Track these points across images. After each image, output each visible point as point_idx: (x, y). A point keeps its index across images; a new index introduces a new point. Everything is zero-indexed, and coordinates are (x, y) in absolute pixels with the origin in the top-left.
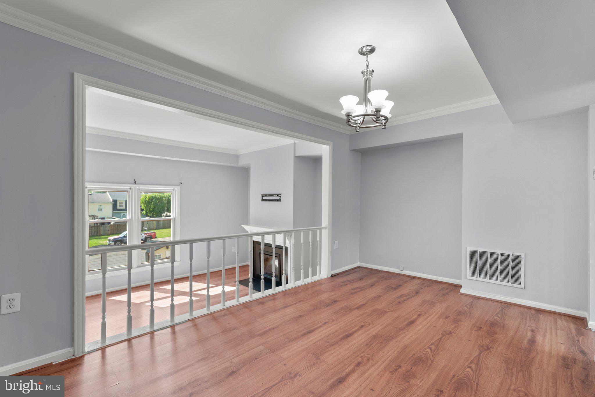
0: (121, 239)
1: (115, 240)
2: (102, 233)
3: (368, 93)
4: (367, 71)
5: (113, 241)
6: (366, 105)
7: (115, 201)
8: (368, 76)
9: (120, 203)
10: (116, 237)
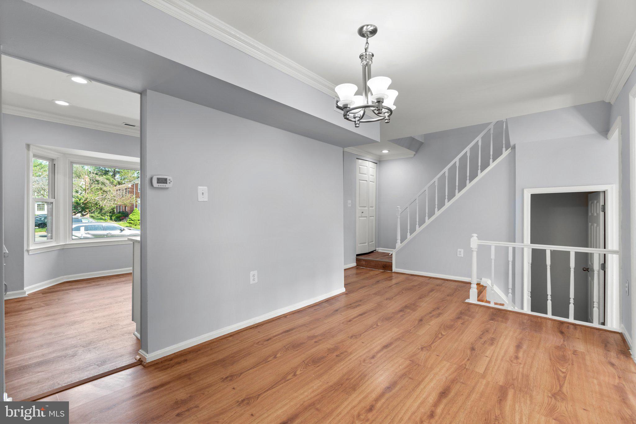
3: (368, 80)
4: (366, 54)
6: (366, 95)
8: (368, 61)
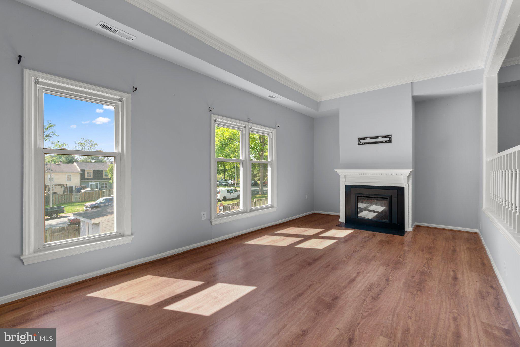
0: (97, 205)
1: (92, 206)
2: (73, 200)
5: (90, 207)
7: (83, 171)
9: (88, 173)
10: (92, 203)
